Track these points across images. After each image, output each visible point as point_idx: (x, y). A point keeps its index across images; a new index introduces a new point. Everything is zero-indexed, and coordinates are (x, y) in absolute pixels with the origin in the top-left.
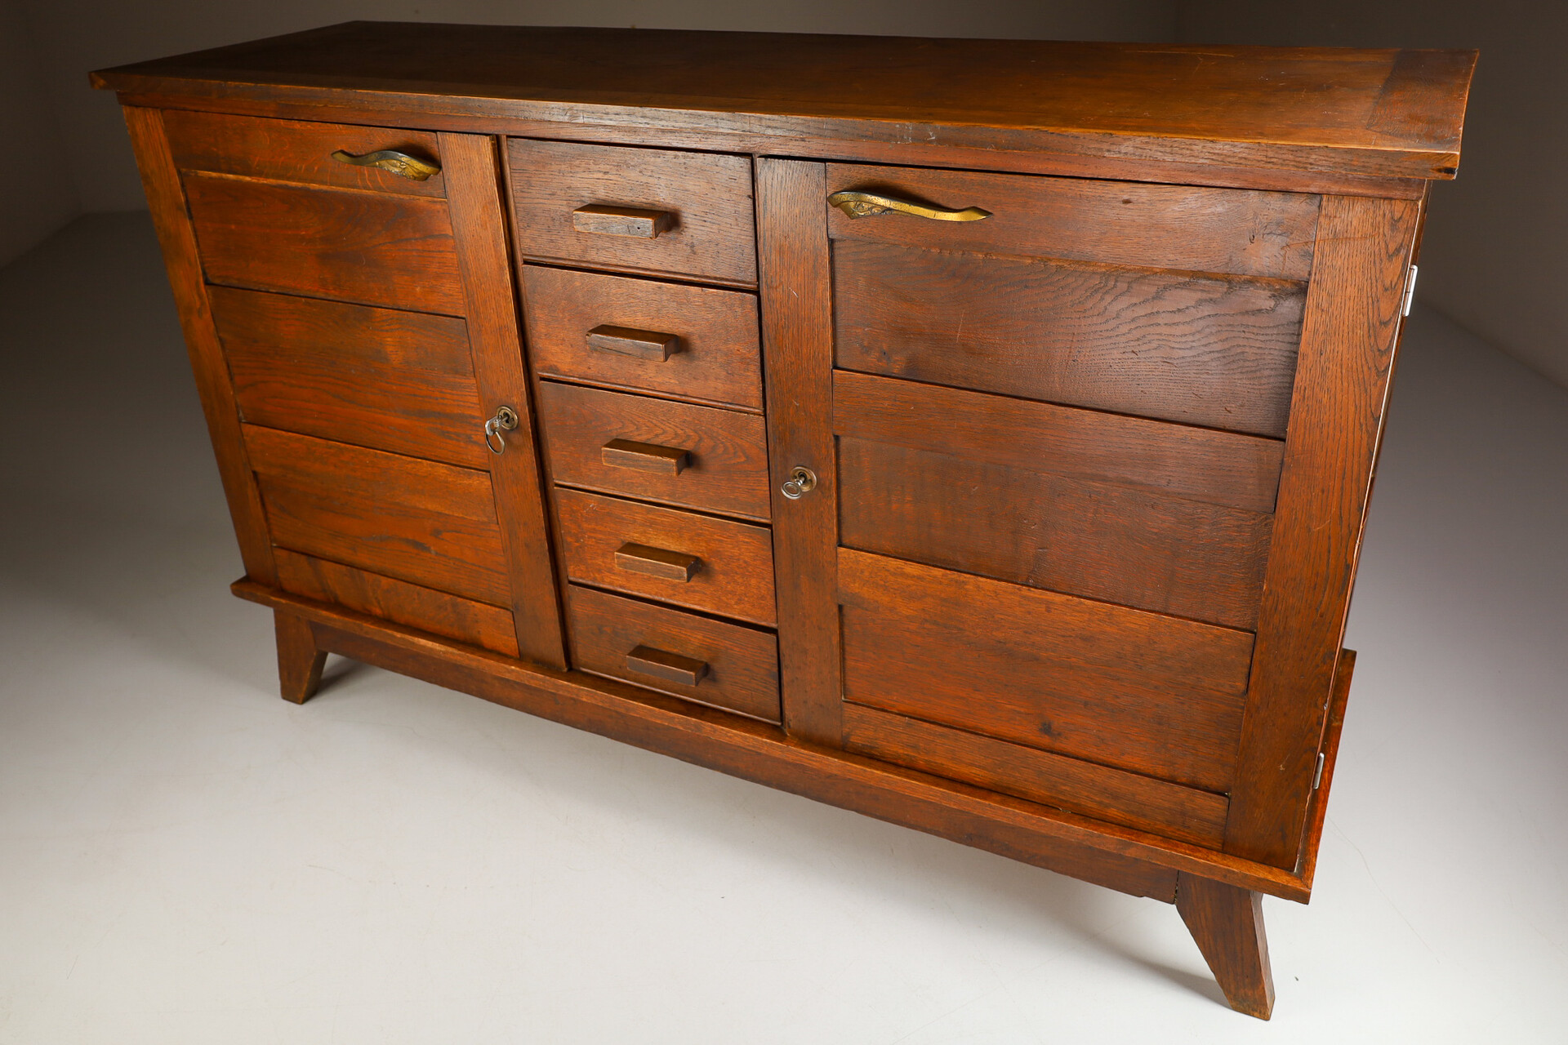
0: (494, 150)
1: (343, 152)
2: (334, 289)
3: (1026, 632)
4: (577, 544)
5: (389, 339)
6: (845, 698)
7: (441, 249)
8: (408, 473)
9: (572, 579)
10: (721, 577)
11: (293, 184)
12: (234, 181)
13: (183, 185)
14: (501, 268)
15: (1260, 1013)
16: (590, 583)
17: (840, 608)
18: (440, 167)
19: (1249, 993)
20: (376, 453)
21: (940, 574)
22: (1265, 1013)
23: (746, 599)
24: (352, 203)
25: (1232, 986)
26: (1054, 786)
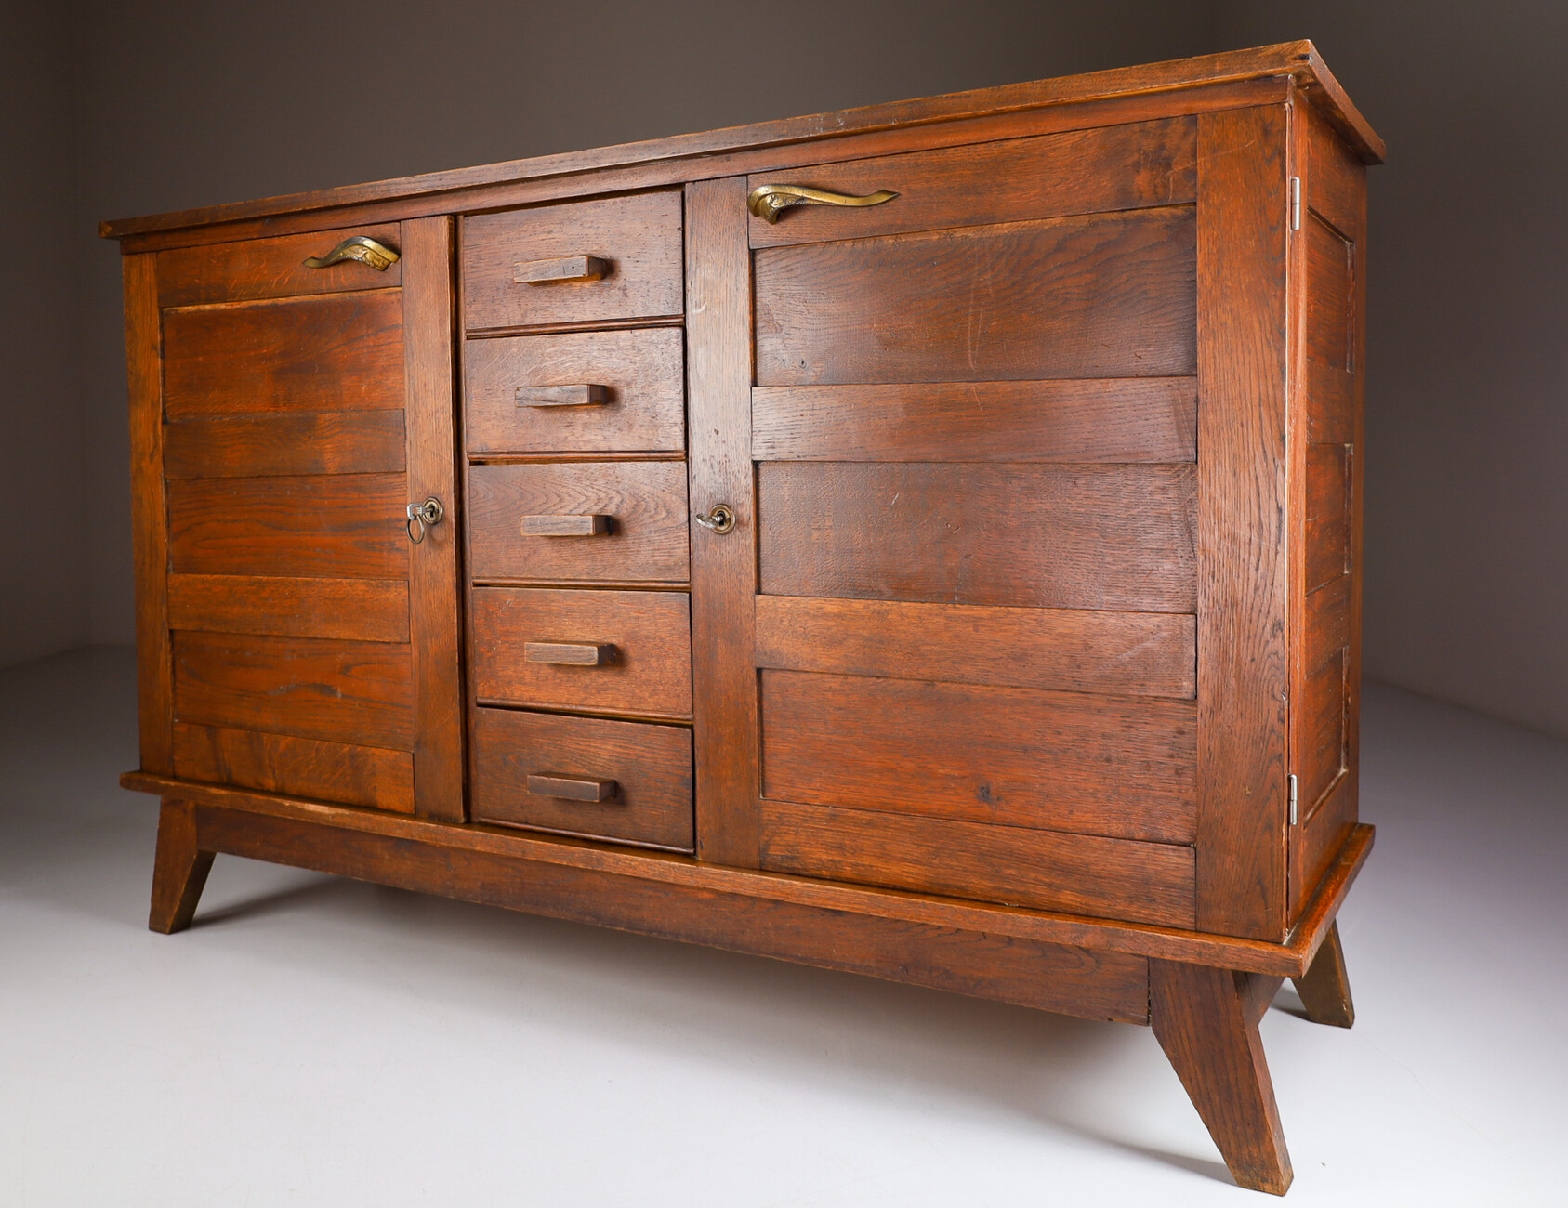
0: (450, 229)
1: (314, 258)
2: (285, 405)
3: (955, 663)
4: (489, 654)
5: (328, 446)
6: (764, 796)
7: (391, 340)
8: (326, 599)
9: (481, 701)
10: (636, 663)
11: (264, 302)
12: (211, 311)
13: (162, 325)
14: (444, 345)
15: (1272, 1183)
16: (498, 702)
17: (759, 671)
18: (399, 254)
19: (1255, 1152)
20: (297, 581)
21: (862, 606)
22: (1277, 1184)
23: (661, 687)
24: (314, 310)
25: (1233, 1144)
26: (998, 872)
